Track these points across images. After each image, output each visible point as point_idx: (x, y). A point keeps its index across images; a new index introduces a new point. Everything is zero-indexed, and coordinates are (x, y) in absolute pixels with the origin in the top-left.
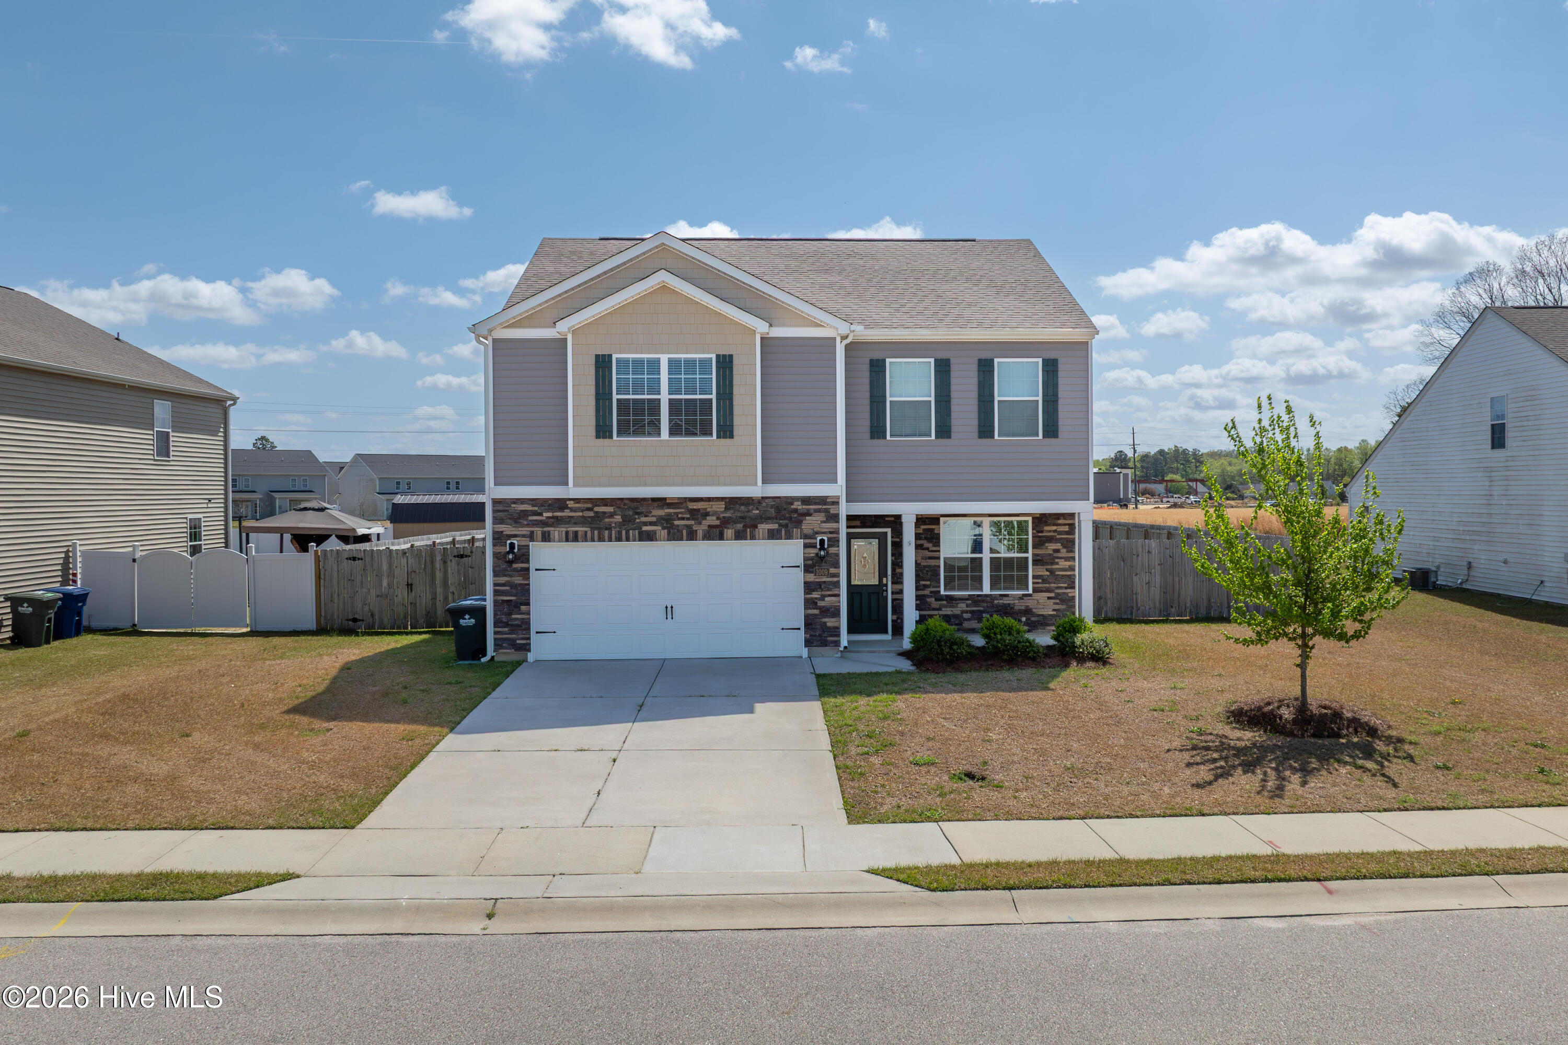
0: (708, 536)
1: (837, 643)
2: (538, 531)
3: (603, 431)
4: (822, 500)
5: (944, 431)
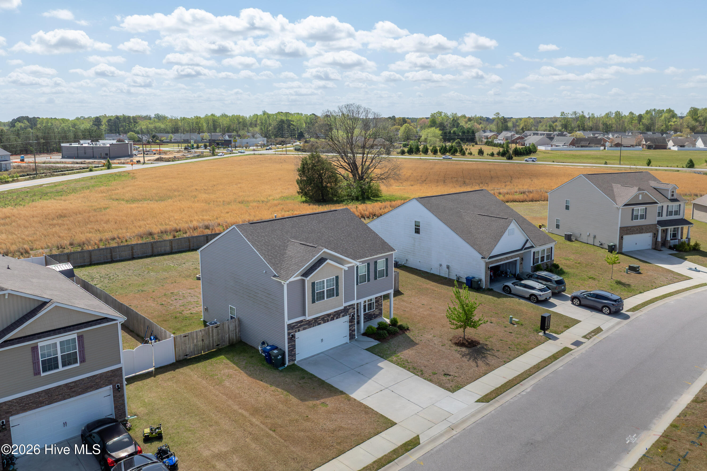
0: (331, 320)
1: (355, 338)
2: (297, 329)
3: (313, 301)
4: (352, 305)
5: (369, 280)
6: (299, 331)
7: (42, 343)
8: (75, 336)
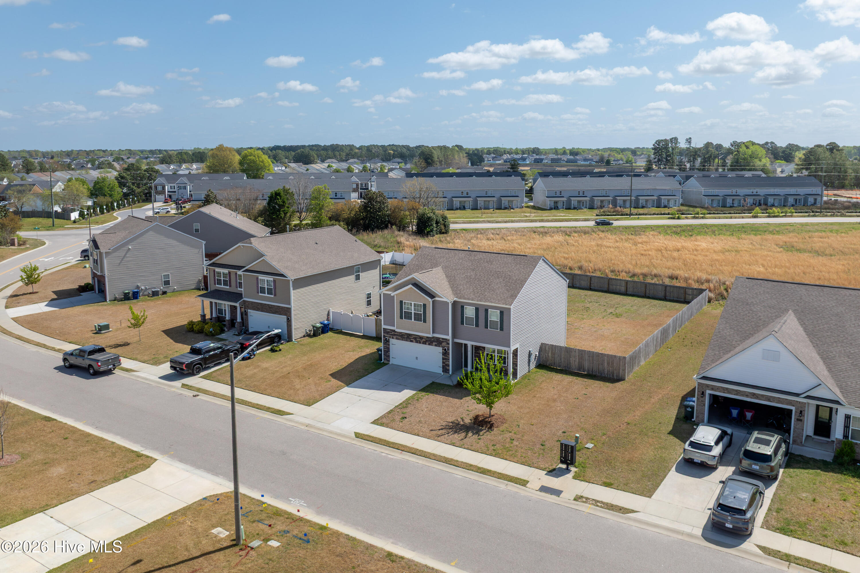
0: (423, 343)
1: (449, 373)
2: (391, 336)
3: (401, 318)
4: (446, 339)
5: (477, 325)
6: (393, 338)
7: (261, 277)
8: (272, 279)
